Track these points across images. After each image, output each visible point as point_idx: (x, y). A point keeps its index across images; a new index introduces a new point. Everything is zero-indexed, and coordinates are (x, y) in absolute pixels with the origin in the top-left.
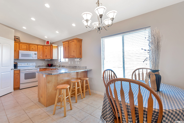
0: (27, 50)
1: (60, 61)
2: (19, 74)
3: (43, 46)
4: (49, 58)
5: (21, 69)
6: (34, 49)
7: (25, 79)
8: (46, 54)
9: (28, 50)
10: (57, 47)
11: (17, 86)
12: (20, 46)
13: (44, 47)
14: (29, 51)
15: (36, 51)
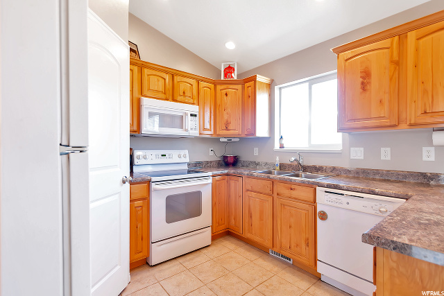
0: (167, 99)
1: (282, 147)
2: (146, 200)
3: (215, 83)
4: (236, 132)
5: (154, 179)
6: (188, 94)
7: (169, 220)
8: (226, 117)
9: (171, 98)
10: (270, 87)
11: (141, 254)
12: (145, 78)
13: (219, 87)
14: (174, 100)
15: (193, 104)
